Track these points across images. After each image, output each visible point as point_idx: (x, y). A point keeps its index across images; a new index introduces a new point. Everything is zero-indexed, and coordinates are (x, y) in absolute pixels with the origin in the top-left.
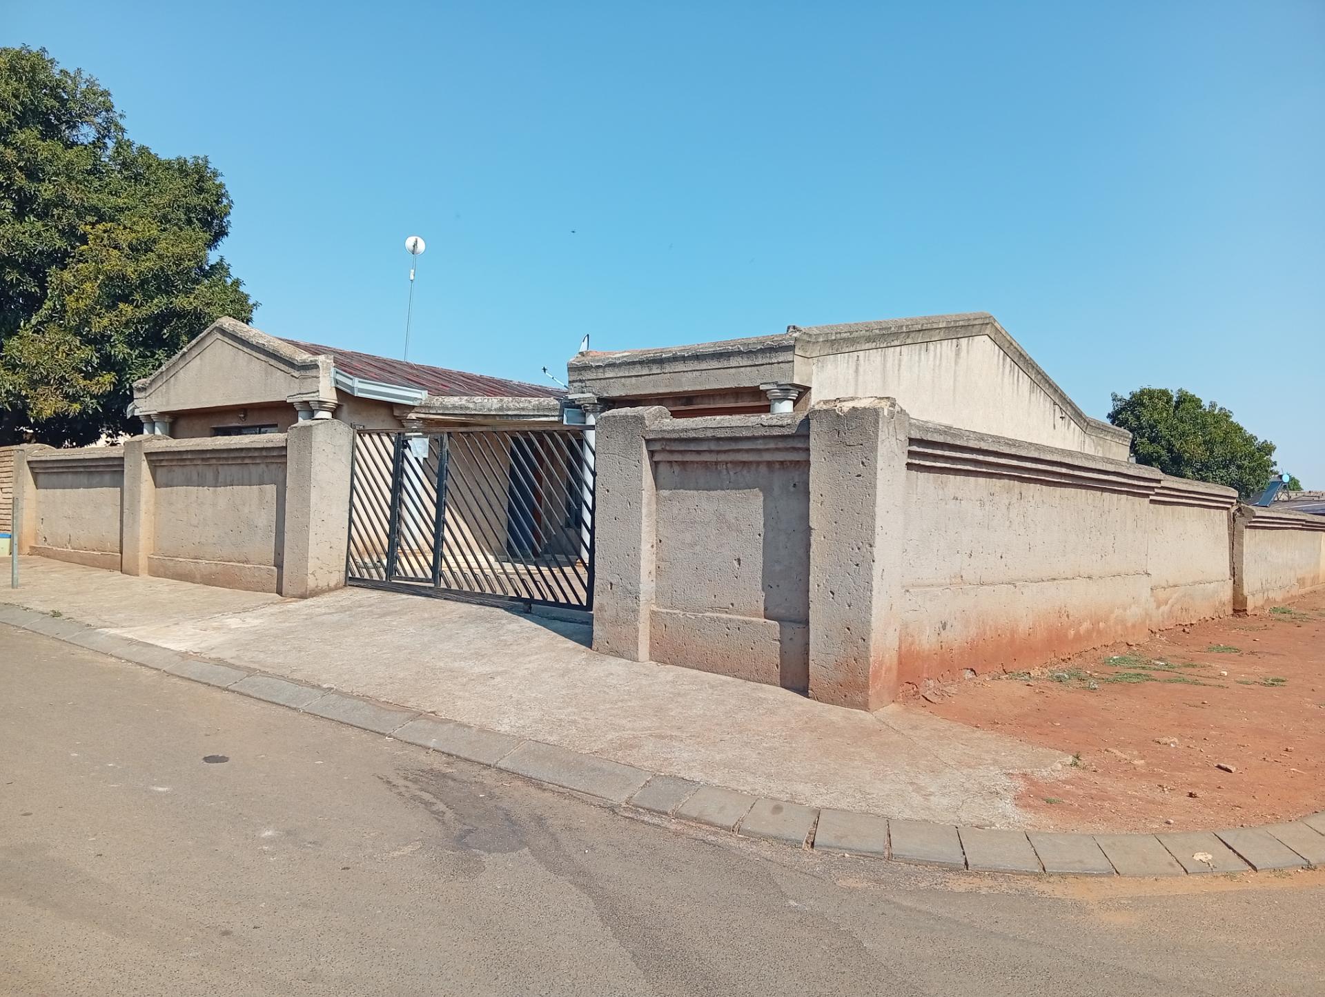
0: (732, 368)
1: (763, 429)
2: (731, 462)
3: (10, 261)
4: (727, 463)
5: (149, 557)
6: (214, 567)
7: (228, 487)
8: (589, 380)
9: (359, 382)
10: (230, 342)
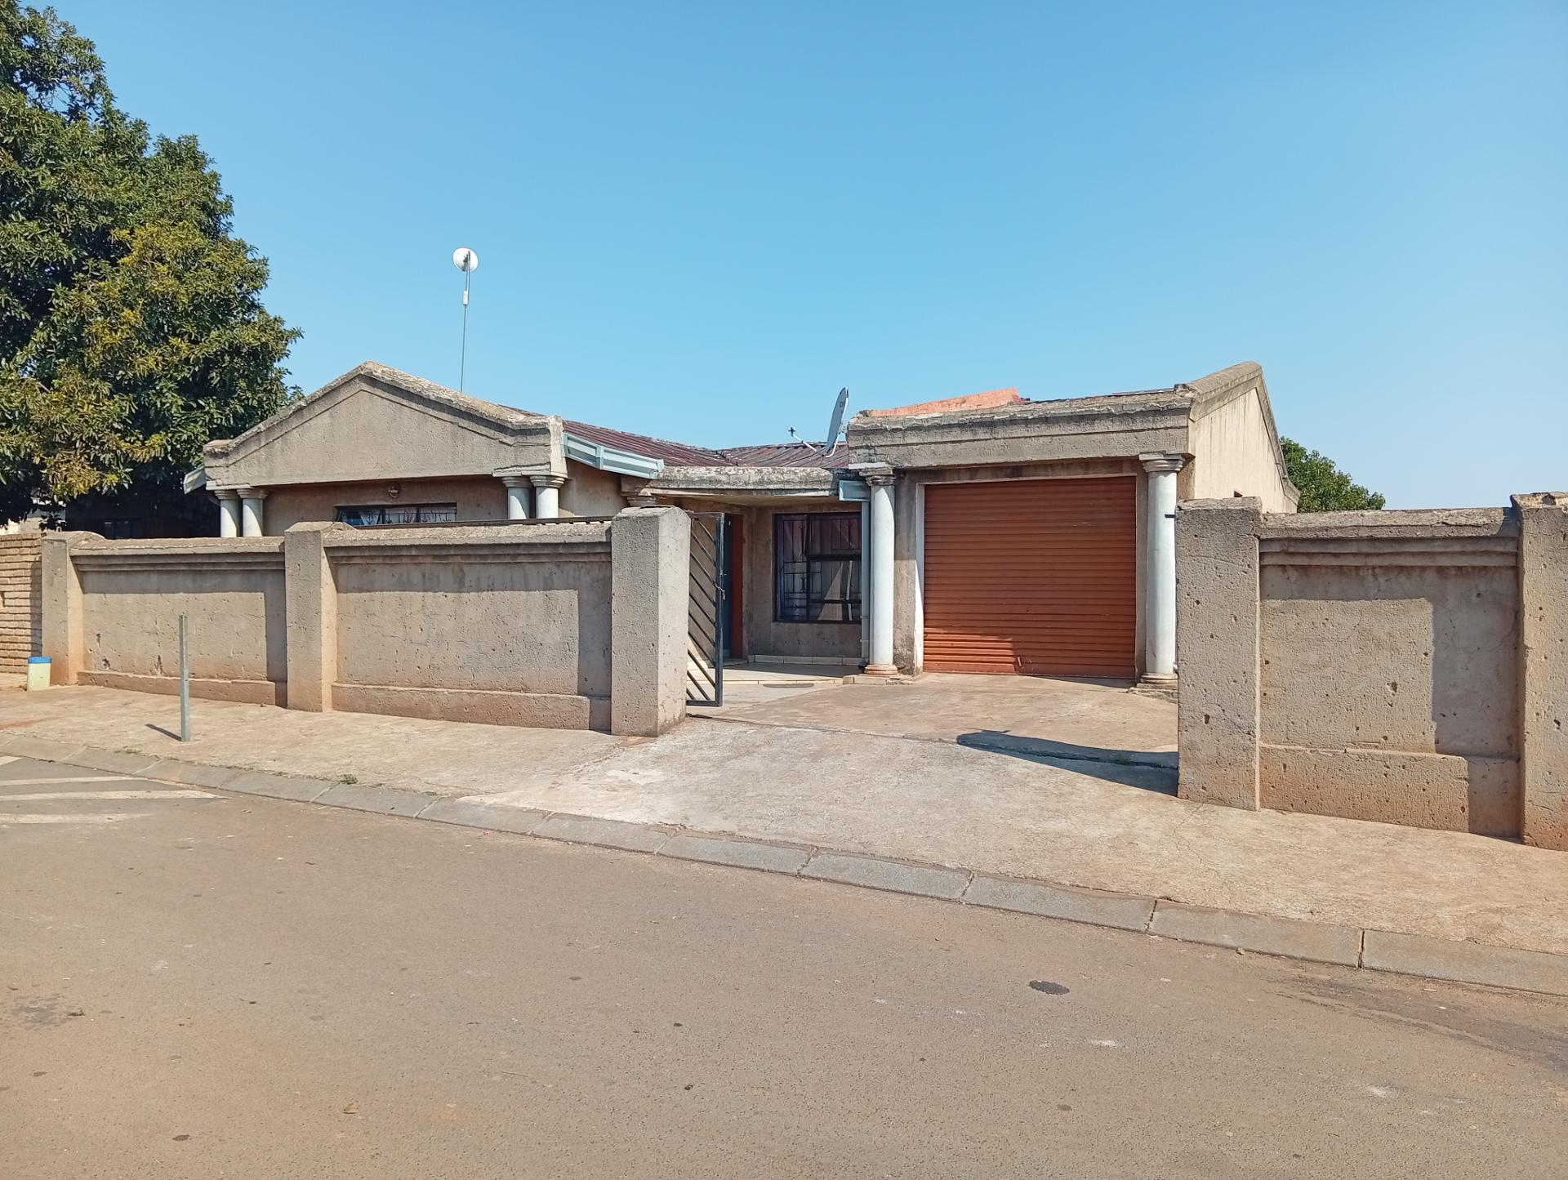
0: (1096, 433)
1: (1447, 529)
2: (1381, 567)
4: (1374, 568)
5: (332, 686)
6: (466, 698)
8: (881, 446)
9: (605, 451)
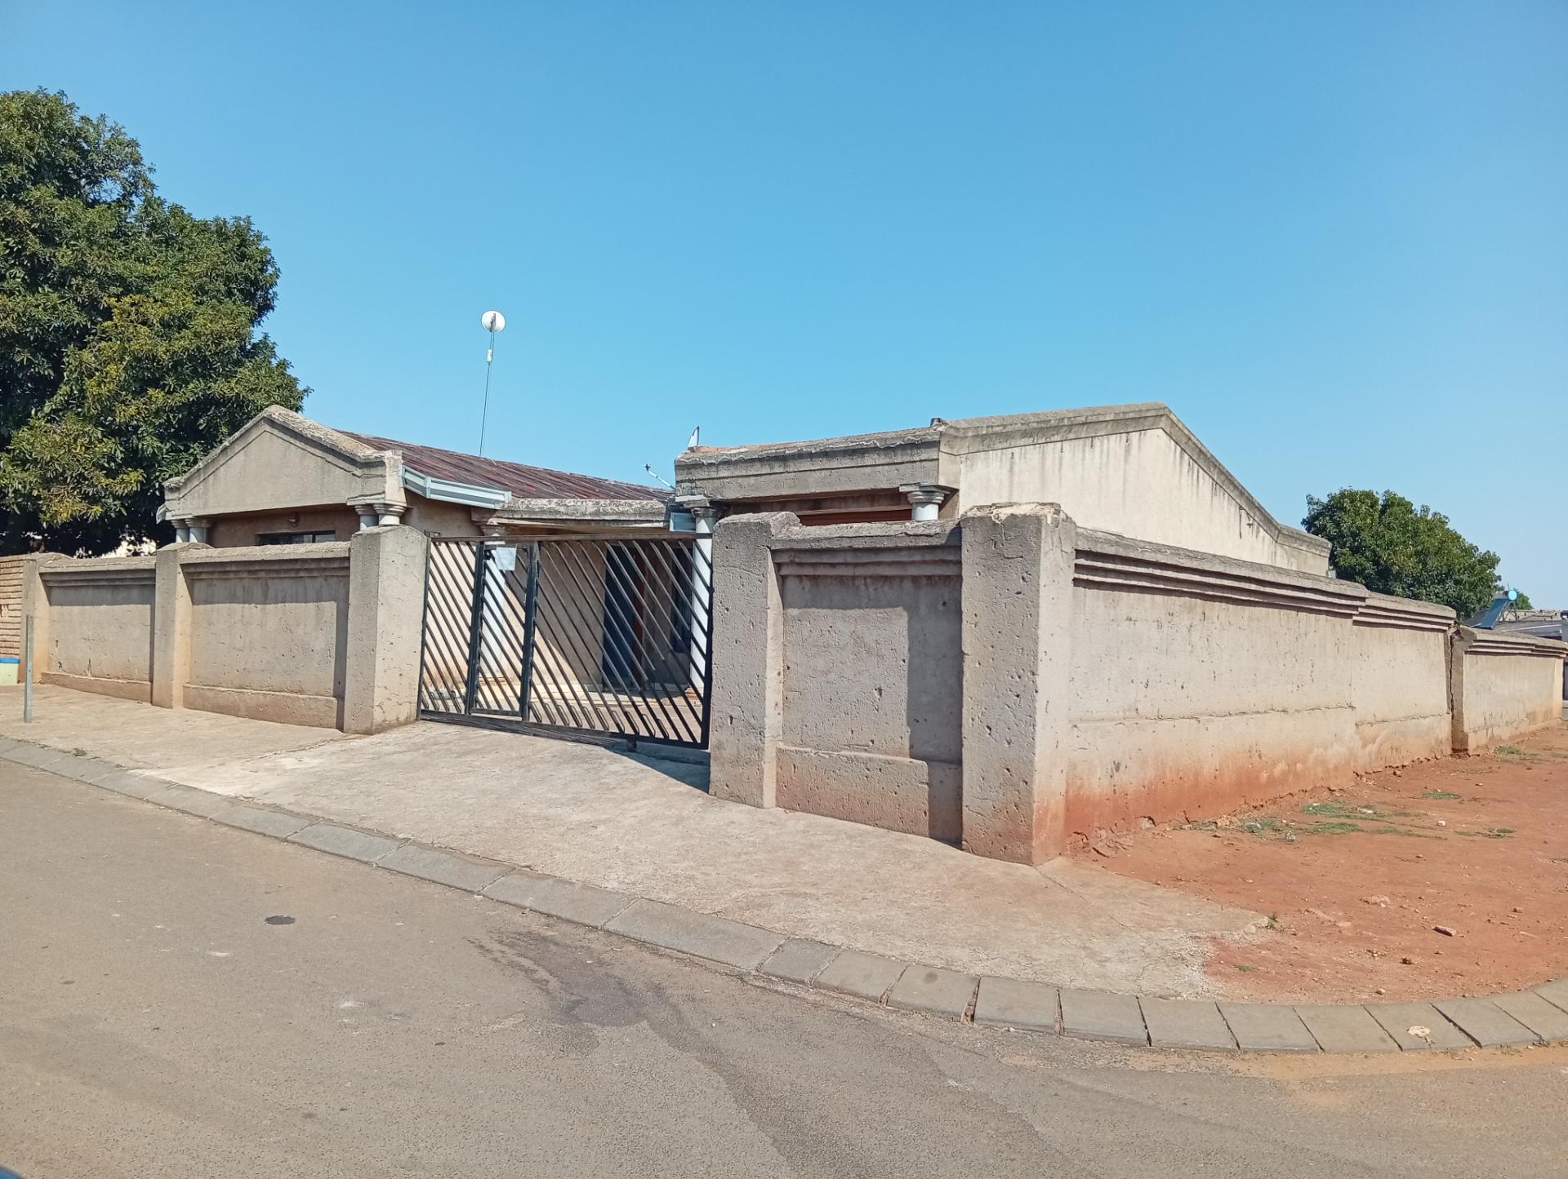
0: (866, 466)
1: (908, 539)
2: (871, 577)
3: (19, 339)
4: (865, 578)
5: (184, 687)
6: (261, 697)
7: (280, 605)
8: (700, 480)
9: (432, 481)
10: (280, 434)
